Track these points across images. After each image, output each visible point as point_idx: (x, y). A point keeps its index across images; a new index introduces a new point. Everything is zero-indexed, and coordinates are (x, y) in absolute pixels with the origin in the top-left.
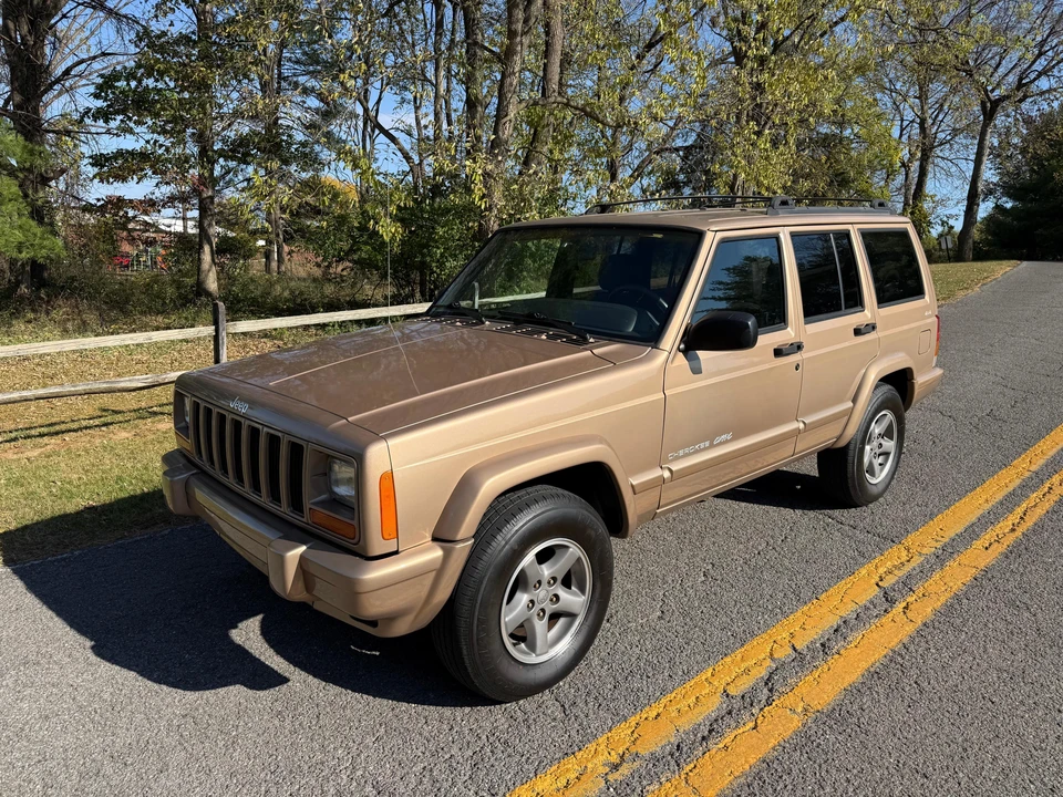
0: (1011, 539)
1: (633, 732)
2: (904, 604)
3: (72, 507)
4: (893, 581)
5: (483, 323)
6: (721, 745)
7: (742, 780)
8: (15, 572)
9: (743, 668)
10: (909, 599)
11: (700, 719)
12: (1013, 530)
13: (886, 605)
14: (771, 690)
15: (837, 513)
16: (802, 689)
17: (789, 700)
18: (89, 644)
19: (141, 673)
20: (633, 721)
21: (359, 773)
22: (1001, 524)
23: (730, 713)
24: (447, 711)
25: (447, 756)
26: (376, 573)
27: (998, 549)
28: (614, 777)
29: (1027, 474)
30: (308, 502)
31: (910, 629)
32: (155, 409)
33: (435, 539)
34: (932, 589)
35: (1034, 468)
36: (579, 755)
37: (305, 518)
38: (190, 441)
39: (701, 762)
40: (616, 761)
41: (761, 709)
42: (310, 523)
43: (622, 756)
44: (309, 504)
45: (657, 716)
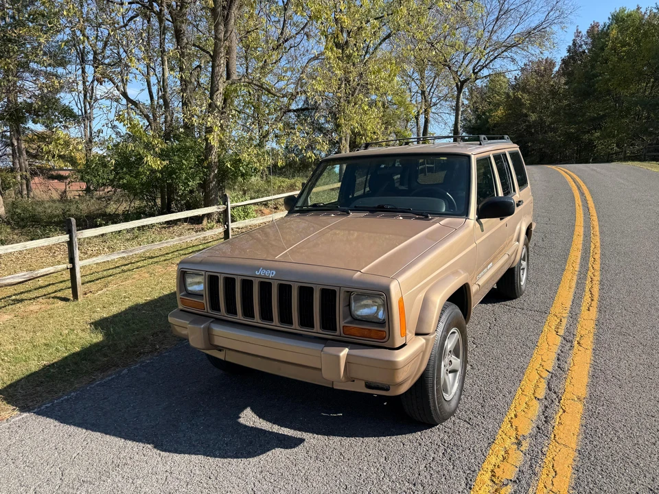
0: (595, 304)
1: (512, 426)
2: (576, 342)
3: (34, 366)
4: (563, 332)
5: (349, 214)
6: (557, 423)
7: (581, 436)
8: (38, 413)
9: (533, 383)
10: (578, 339)
11: (537, 413)
12: (592, 300)
13: (569, 344)
14: (555, 393)
15: (508, 303)
16: (569, 389)
17: (568, 395)
18: (149, 446)
19: (205, 454)
20: (506, 420)
21: (394, 477)
22: (585, 298)
23: (546, 407)
24: (410, 436)
25: (432, 459)
26: (401, 356)
27: (594, 310)
28: (523, 448)
29: (577, 273)
30: (341, 322)
31: (590, 352)
32: (14, 297)
33: (417, 334)
34: (583, 333)
35: (577, 269)
36: (496, 442)
37: (338, 333)
38: (204, 301)
39: (556, 432)
40: (516, 441)
41: (559, 402)
42: (343, 334)
43: (517, 438)
44: (342, 324)
45: (516, 416)
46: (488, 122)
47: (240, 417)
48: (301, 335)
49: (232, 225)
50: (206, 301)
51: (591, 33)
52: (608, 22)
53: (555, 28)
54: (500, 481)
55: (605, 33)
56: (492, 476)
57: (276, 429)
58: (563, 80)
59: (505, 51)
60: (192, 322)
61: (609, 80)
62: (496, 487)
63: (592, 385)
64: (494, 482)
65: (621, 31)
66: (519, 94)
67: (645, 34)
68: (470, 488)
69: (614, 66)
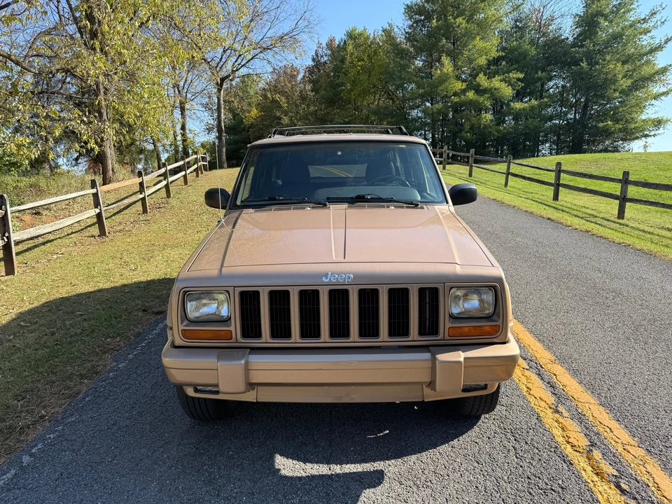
1: (535, 398)
6: (562, 386)
7: (589, 392)
11: (540, 381)
14: (531, 360)
16: (537, 355)
17: (543, 360)
20: (525, 393)
23: (539, 374)
28: (565, 415)
30: (445, 324)
36: (541, 415)
37: (441, 336)
38: (232, 328)
39: (570, 393)
40: (552, 410)
41: (542, 368)
42: (447, 337)
43: (551, 408)
44: (448, 325)
45: (528, 388)
46: (243, 123)
47: (279, 470)
48: (379, 347)
49: (15, 237)
50: (235, 327)
51: (330, 45)
52: (345, 38)
53: (304, 36)
54: (583, 449)
55: (343, 47)
56: (572, 446)
57: (337, 469)
58: (309, 87)
59: (261, 52)
60: (219, 359)
61: (352, 90)
62: (584, 455)
63: (548, 348)
64: (579, 452)
65: (357, 46)
66: (277, 97)
67: (375, 53)
68: (572, 464)
69: (355, 79)
